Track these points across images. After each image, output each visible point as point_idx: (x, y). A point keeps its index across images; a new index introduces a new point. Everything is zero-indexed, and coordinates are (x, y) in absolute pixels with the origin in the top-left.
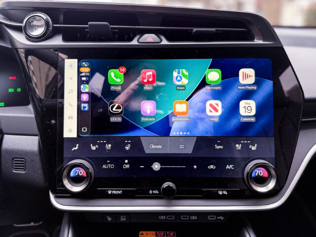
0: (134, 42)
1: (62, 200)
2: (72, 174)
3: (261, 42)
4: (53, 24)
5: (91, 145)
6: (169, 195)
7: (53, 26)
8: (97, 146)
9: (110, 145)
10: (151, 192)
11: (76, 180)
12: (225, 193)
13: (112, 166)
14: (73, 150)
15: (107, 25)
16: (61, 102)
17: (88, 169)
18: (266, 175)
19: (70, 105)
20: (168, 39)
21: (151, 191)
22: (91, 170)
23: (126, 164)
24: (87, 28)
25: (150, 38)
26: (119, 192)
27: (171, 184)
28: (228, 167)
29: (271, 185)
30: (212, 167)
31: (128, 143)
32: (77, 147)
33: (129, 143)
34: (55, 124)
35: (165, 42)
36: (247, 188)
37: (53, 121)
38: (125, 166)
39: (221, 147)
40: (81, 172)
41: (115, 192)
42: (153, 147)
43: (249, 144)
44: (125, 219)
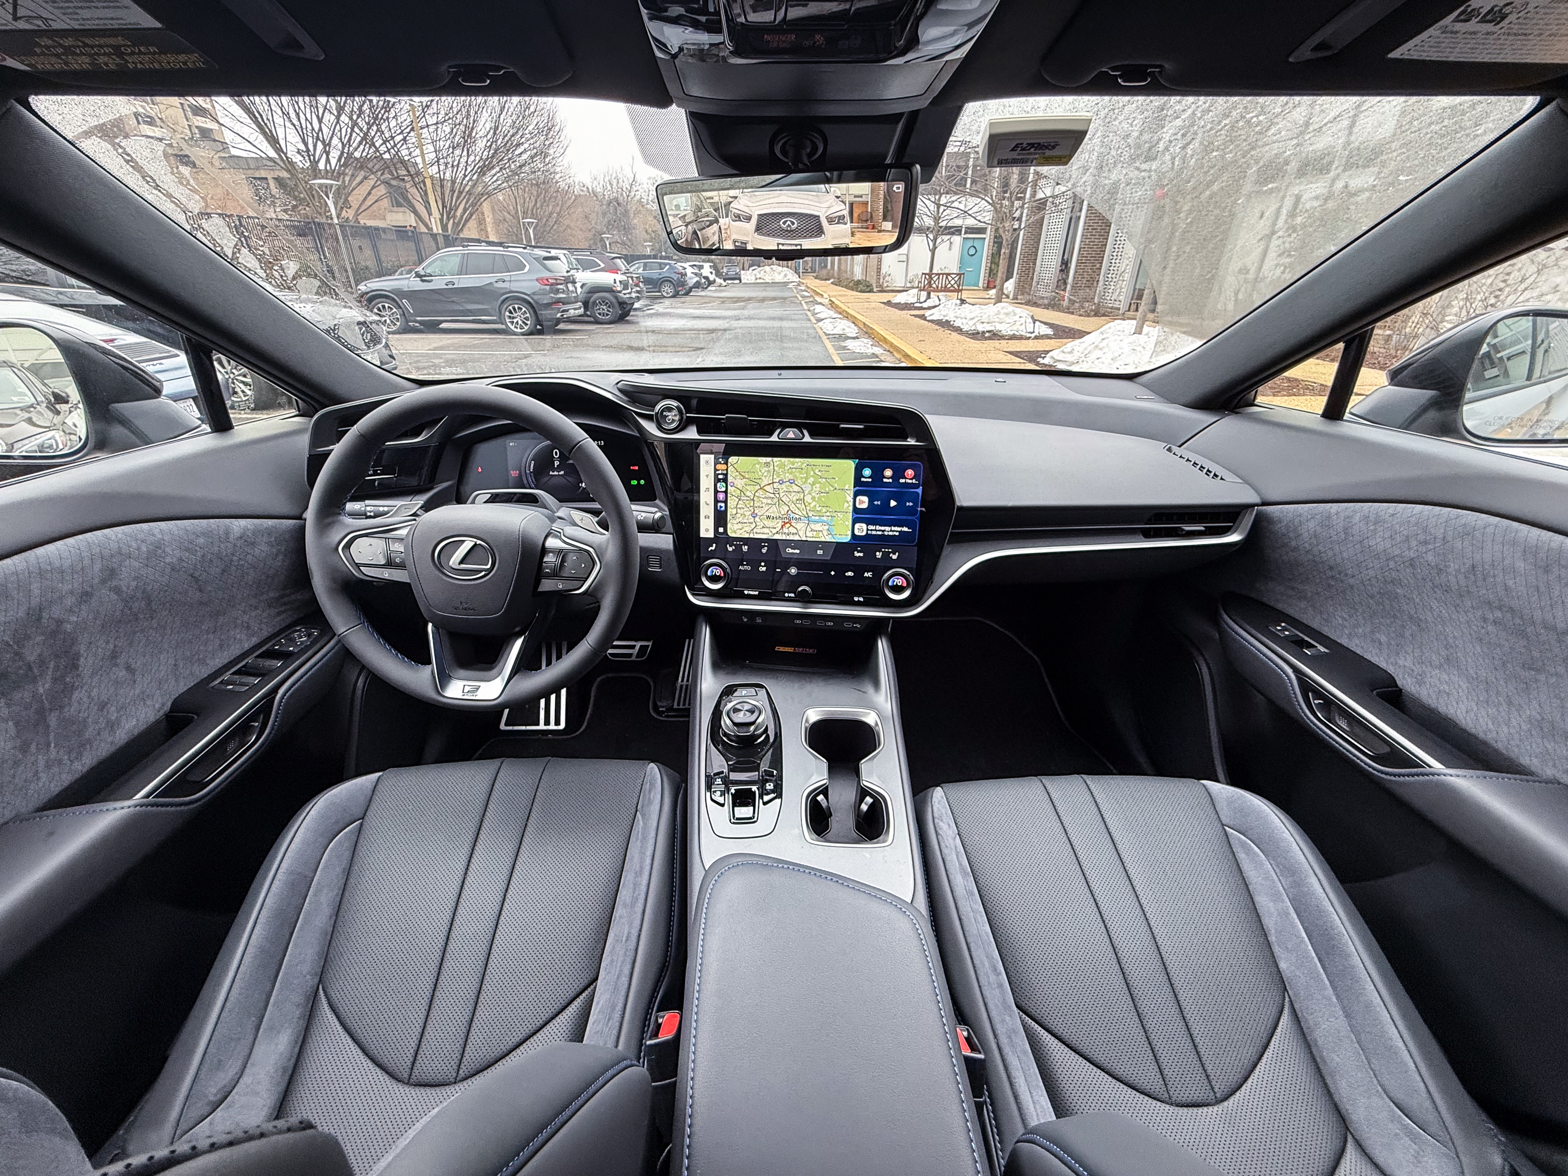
0: (774, 438)
1: (698, 596)
2: (710, 572)
3: (914, 443)
4: (687, 413)
5: (728, 546)
6: (803, 598)
7: (687, 416)
8: (734, 547)
9: (746, 546)
10: (786, 595)
11: (714, 579)
12: (861, 599)
13: (749, 568)
14: (709, 549)
15: (745, 418)
17: (725, 569)
18: (905, 585)
19: (707, 504)
20: (811, 435)
21: (786, 593)
22: (728, 570)
23: (763, 566)
24: (724, 420)
25: (791, 433)
26: (755, 592)
27: (807, 588)
28: (866, 574)
29: (906, 594)
30: (850, 573)
32: (713, 547)
33: (766, 545)
35: (807, 439)
36: (882, 595)
38: (761, 569)
39: (861, 555)
40: (718, 572)
41: (751, 593)
42: (791, 551)
43: (890, 553)
44: (761, 621)
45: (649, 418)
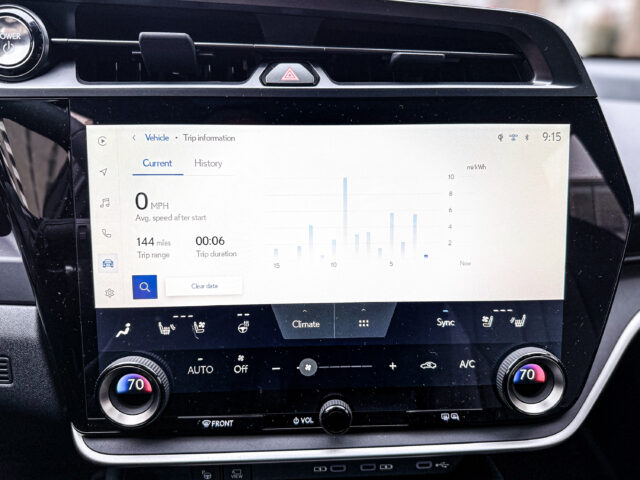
0: (254, 83)
1: (100, 443)
2: (120, 387)
3: (548, 85)
4: (50, 36)
5: (160, 324)
6: (336, 428)
7: (51, 43)
8: (173, 327)
9: (202, 325)
10: (296, 421)
11: (130, 401)
12: (456, 417)
13: (210, 369)
14: (118, 336)
15: (184, 40)
16: (85, 227)
17: (155, 377)
18: (542, 377)
19: (106, 235)
20: (334, 78)
21: (296, 419)
22: (162, 377)
23: (241, 363)
24: (135, 47)
25: (289, 73)
26: (225, 423)
27: (341, 405)
28: (462, 364)
29: (554, 397)
30: (429, 365)
31: (244, 318)
32: (127, 330)
33: (247, 318)
34: (74, 274)
35: (326, 83)
36: (501, 406)
37: (68, 268)
38: (238, 369)
39: (451, 323)
40: (143, 384)
41: (217, 423)
42: (301, 325)
43: (510, 315)
44: (241, 477)
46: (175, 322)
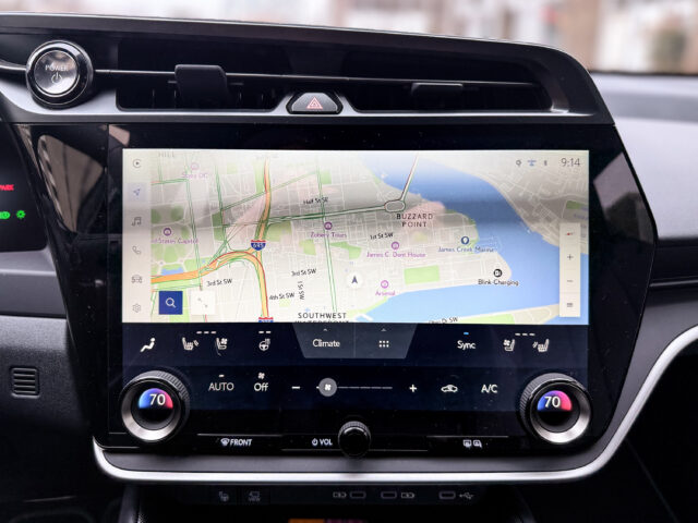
0: (280, 111)
1: (120, 458)
2: (142, 402)
3: (565, 113)
4: (95, 67)
5: (184, 340)
6: (355, 451)
7: (95, 73)
8: (196, 343)
9: (224, 341)
10: (315, 442)
11: (151, 416)
12: (478, 444)
13: (230, 387)
14: (143, 350)
15: (217, 71)
16: (117, 242)
17: (177, 392)
18: (568, 405)
19: (135, 251)
20: (357, 106)
21: (315, 440)
22: (183, 393)
23: (261, 381)
24: (172, 77)
25: (314, 102)
26: (244, 442)
27: (359, 426)
28: (484, 388)
29: (579, 428)
30: (450, 388)
31: (266, 336)
32: (152, 345)
34: (103, 288)
35: (348, 111)
36: (524, 434)
37: (98, 282)
38: (258, 387)
39: (472, 346)
40: (163, 399)
41: (236, 442)
42: (321, 344)
43: (532, 340)
44: (258, 499)
45: (16, 79)
46: (198, 338)
